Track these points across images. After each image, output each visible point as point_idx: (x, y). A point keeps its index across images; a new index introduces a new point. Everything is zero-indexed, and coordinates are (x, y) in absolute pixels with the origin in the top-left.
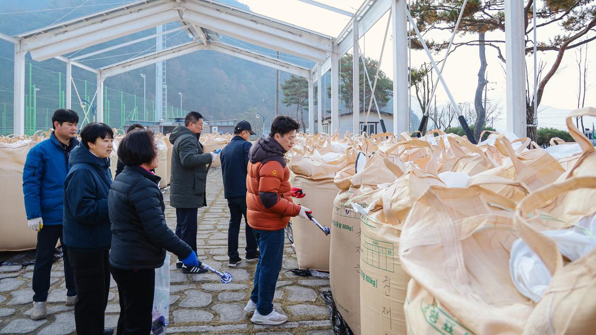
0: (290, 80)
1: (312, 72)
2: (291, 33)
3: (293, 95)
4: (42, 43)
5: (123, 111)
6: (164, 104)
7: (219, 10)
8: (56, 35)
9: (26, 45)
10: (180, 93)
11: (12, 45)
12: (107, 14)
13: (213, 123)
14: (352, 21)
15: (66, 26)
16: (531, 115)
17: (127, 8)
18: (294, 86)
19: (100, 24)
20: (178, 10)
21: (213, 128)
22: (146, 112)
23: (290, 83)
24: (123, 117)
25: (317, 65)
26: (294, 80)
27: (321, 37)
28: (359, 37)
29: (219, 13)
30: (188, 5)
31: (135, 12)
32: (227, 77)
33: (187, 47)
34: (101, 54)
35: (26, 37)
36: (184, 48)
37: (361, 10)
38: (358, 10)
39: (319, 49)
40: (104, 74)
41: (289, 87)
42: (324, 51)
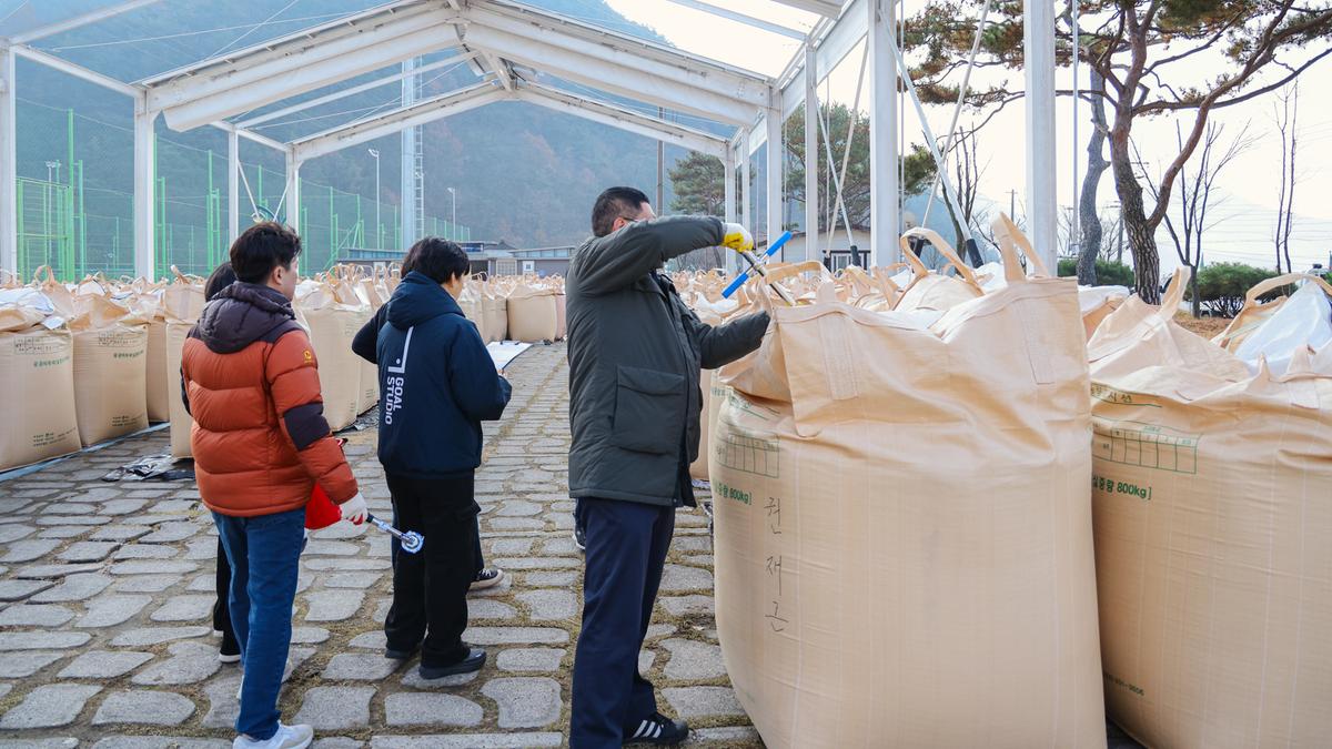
0: (688, 161)
1: (732, 145)
2: (685, 68)
3: (694, 192)
4: (186, 96)
5: (335, 230)
6: (418, 212)
7: (537, 25)
8: (215, 78)
9: (157, 99)
10: (450, 189)
11: (130, 101)
12: (314, 35)
13: (525, 254)
14: (804, 49)
15: (234, 60)
16: (1148, 237)
17: (354, 22)
18: (698, 174)
19: (299, 55)
20: (456, 25)
21: (525, 264)
22: (381, 230)
23: (688, 166)
24: (334, 242)
25: (740, 132)
26: (698, 161)
27: (746, 78)
28: (818, 82)
29: (538, 30)
30: (476, 14)
31: (369, 30)
32: (552, 152)
33: (470, 96)
34: (297, 113)
35: (155, 85)
36: (462, 97)
37: (820, 26)
38: (815, 28)
39: (741, 102)
40: (300, 153)
41: (686, 175)
42: (752, 106)
